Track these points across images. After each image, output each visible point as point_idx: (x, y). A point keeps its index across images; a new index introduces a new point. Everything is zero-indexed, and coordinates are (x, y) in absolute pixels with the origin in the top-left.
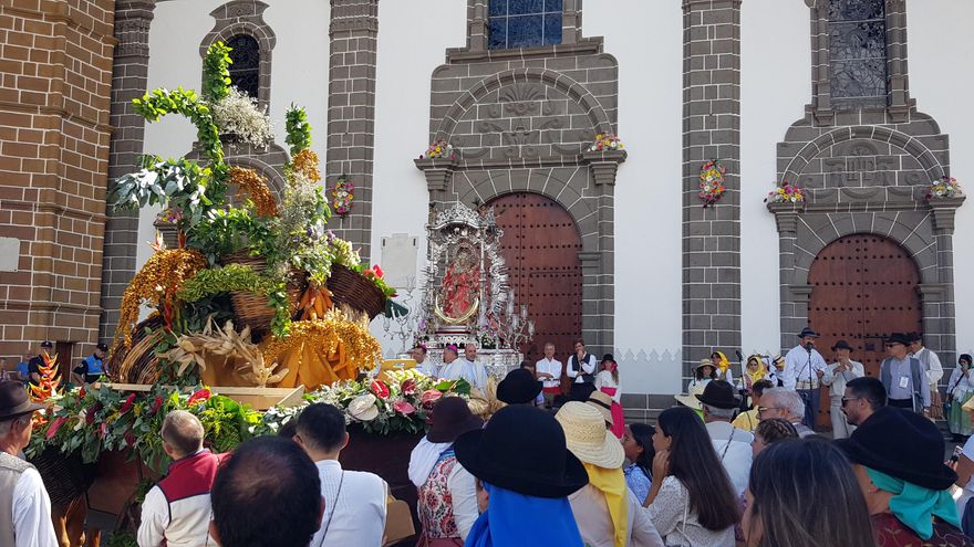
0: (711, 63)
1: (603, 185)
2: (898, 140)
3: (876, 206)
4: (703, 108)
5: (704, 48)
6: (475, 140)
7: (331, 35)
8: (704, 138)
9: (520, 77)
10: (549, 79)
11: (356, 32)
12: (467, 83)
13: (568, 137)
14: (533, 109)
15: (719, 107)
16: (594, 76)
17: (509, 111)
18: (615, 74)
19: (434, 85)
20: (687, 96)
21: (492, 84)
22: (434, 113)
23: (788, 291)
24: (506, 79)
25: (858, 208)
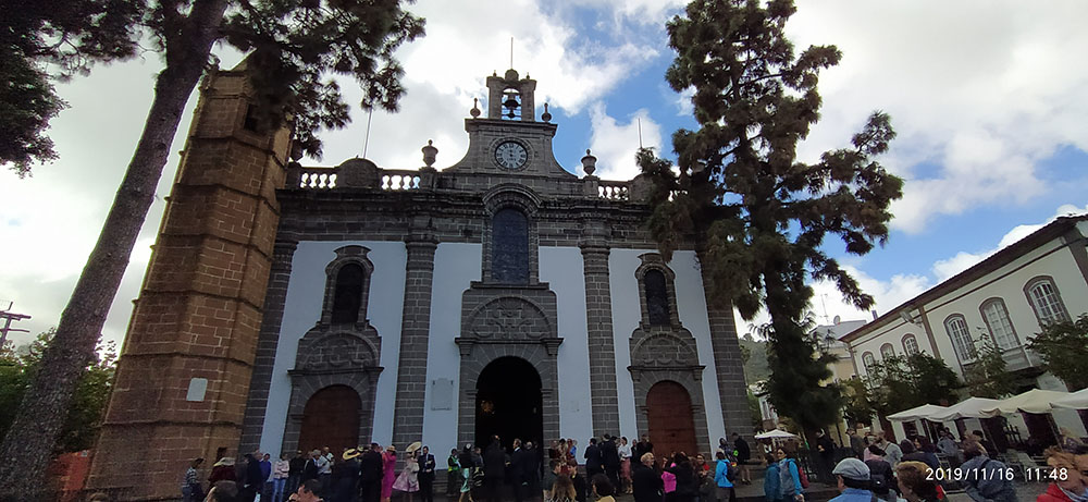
0: (598, 299)
1: (553, 356)
2: (677, 340)
3: (672, 369)
4: (597, 320)
5: (596, 292)
6: (485, 329)
7: (407, 269)
8: (598, 334)
9: (510, 298)
10: (524, 301)
11: (422, 269)
12: (482, 299)
13: (534, 329)
14: (516, 315)
15: (605, 320)
16: (546, 301)
17: (503, 315)
18: (555, 301)
19: (464, 299)
20: (589, 314)
21: (496, 301)
22: (464, 313)
23: (639, 409)
24: (503, 299)
25: (664, 369)
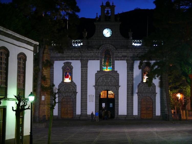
0: (130, 75)
1: (117, 90)
4: (129, 81)
5: (129, 74)
8: (129, 84)
10: (111, 76)
11: (85, 68)
12: (100, 75)
13: (113, 83)
14: (109, 79)
15: (131, 81)
16: (116, 76)
17: (105, 79)
18: (119, 76)
19: (96, 75)
20: (127, 79)
21: (103, 76)
22: (96, 79)
23: (139, 103)
24: (105, 75)
25: (146, 93)
